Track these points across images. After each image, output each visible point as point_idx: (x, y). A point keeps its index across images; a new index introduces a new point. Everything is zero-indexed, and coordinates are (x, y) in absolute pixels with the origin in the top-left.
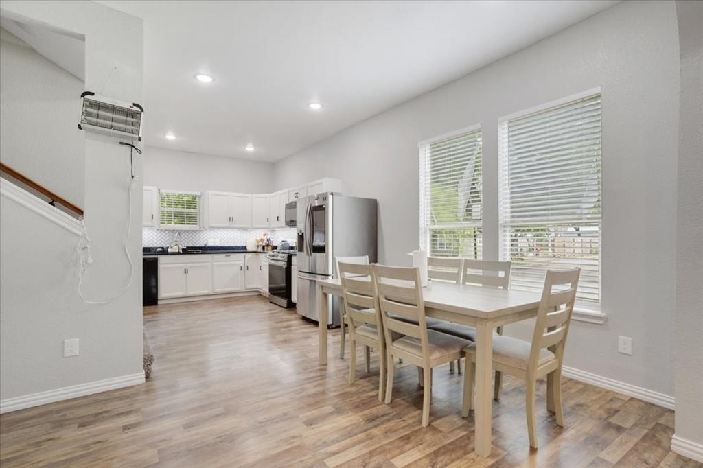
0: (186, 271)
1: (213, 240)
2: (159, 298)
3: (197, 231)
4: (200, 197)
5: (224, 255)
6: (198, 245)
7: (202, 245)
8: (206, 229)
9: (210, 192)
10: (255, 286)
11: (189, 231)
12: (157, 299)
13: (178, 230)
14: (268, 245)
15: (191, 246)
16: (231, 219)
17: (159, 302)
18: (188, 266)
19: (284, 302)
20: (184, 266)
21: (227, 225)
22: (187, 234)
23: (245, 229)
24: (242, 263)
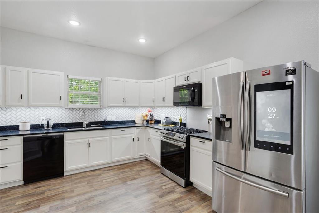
0: (89, 145)
1: (111, 115)
2: (64, 171)
3: (98, 109)
4: (100, 82)
5: (120, 130)
6: (99, 121)
7: (102, 120)
8: (105, 108)
9: (109, 78)
10: (143, 153)
11: (92, 109)
12: (64, 172)
13: (83, 109)
14: (151, 120)
15: (93, 121)
16: (125, 100)
17: (65, 174)
18: (90, 141)
19: (182, 182)
20: (87, 141)
21: (121, 105)
22: (90, 112)
23: (134, 107)
24: (133, 136)
